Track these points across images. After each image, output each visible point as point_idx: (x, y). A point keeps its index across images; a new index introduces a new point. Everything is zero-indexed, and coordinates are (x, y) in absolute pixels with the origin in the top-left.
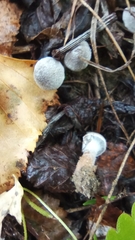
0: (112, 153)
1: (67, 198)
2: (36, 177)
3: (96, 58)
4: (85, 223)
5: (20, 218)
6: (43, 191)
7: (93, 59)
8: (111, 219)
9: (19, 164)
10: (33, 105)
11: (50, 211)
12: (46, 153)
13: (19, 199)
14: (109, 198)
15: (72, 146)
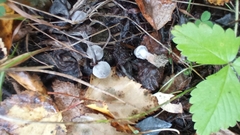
0: (147, 43)
1: (166, 72)
2: (154, 86)
3: (103, 43)
4: (179, 65)
5: (171, 95)
6: (161, 84)
7: (102, 46)
8: (179, 53)
9: (146, 94)
10: (115, 82)
11: (170, 81)
12: (142, 79)
13: (163, 95)
14: (170, 51)
15: (140, 64)
